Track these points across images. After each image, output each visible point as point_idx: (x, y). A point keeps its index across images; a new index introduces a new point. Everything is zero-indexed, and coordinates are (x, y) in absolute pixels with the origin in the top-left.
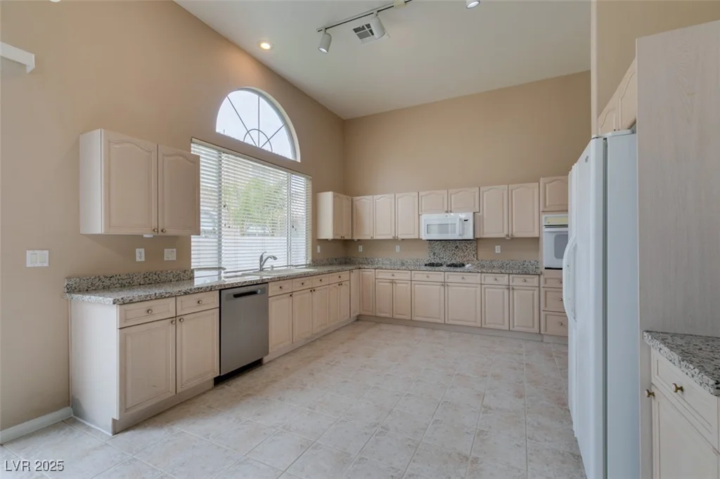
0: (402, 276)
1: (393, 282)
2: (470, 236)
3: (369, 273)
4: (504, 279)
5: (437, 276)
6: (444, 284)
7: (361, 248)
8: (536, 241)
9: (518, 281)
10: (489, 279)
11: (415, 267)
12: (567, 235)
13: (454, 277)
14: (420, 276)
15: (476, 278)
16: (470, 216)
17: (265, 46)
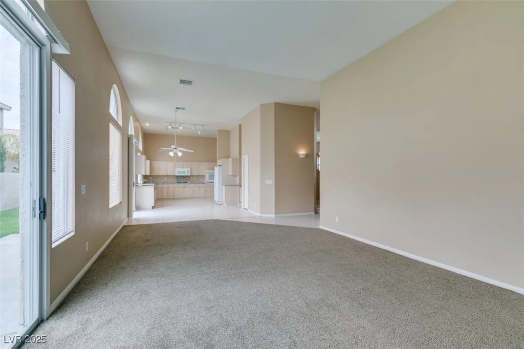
0: (170, 186)
1: (168, 188)
2: (189, 175)
3: (160, 186)
4: (198, 185)
5: (182, 185)
6: (184, 187)
7: (151, 178)
8: (204, 176)
9: (201, 185)
10: (195, 185)
11: (173, 183)
12: (214, 175)
13: (186, 185)
14: (177, 185)
15: (191, 185)
16: (189, 169)
17: (147, 125)
